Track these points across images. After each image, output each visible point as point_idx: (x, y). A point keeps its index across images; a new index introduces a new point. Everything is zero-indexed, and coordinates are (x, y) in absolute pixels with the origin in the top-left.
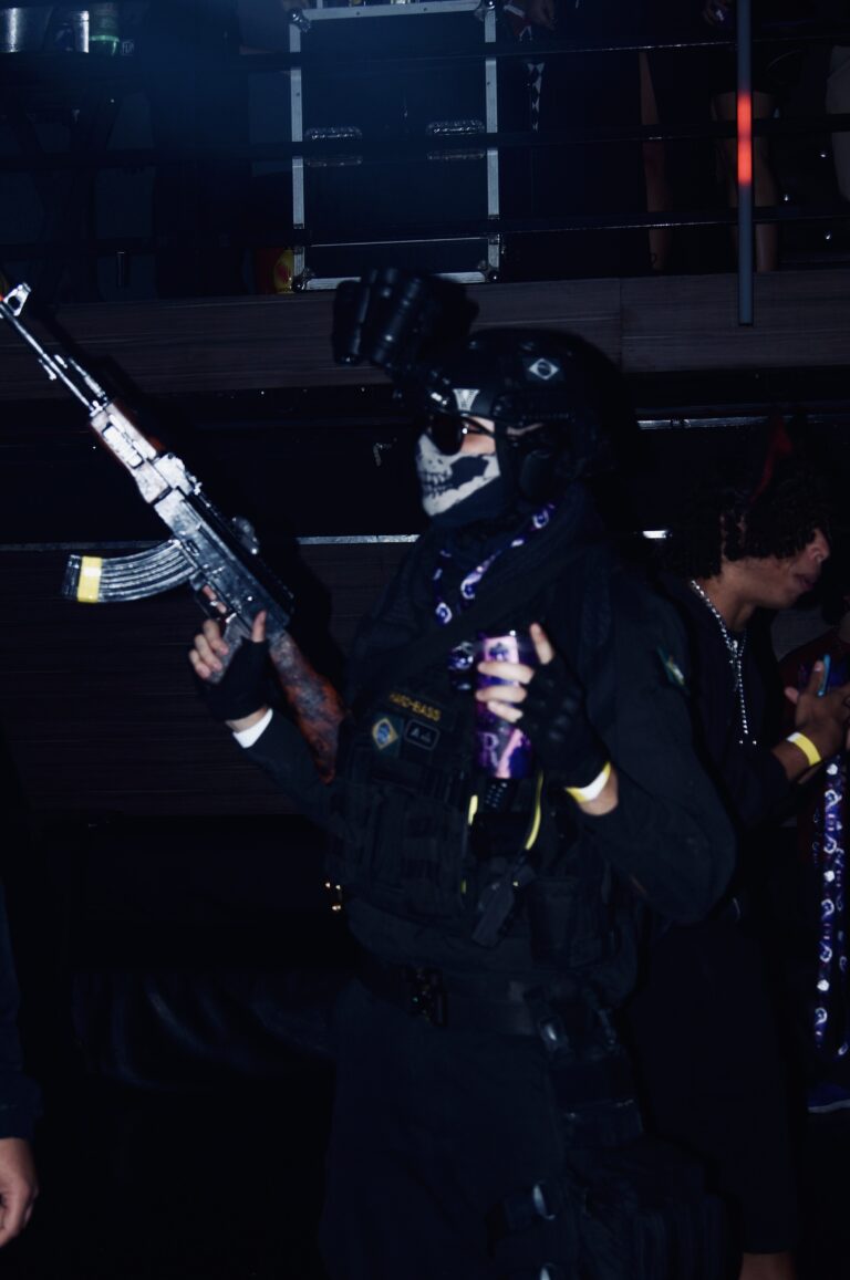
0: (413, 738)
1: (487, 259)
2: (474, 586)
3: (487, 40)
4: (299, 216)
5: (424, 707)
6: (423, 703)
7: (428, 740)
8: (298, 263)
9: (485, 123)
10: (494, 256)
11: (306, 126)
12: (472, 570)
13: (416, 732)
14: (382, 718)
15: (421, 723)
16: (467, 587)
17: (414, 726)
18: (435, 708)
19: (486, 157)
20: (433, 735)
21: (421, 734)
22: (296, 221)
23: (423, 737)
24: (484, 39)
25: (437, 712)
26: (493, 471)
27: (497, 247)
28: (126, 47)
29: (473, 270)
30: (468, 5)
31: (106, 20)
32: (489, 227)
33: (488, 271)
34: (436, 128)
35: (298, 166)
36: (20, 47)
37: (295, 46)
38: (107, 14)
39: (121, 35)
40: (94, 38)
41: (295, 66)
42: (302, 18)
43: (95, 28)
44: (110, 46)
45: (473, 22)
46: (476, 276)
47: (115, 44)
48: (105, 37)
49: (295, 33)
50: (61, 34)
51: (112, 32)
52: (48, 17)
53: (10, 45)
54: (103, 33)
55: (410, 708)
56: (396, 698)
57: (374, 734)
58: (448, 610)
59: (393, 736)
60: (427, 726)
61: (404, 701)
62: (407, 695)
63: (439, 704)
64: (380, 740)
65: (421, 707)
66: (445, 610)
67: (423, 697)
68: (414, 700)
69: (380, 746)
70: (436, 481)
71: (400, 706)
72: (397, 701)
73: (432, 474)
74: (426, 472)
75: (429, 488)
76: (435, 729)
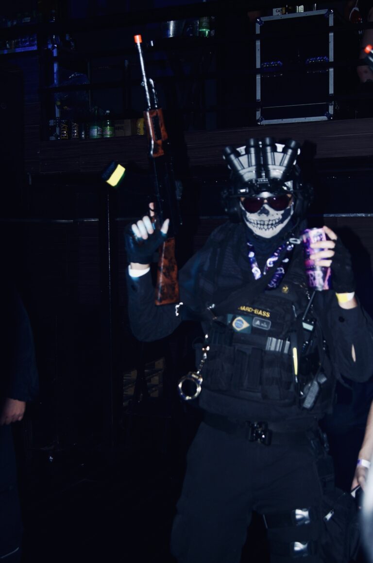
1: (328, 111)
3: (330, 25)
4: (258, 97)
6: (259, 309)
7: (266, 326)
8: (258, 114)
9: (328, 58)
10: (331, 110)
11: (262, 62)
13: (258, 323)
14: (238, 317)
15: (260, 319)
18: (267, 311)
19: (329, 71)
20: (268, 324)
22: (257, 99)
23: (262, 325)
24: (329, 25)
26: (292, 212)
27: (333, 106)
28: (213, 33)
29: (323, 115)
30: (323, 12)
31: (204, 24)
32: (330, 99)
33: (329, 116)
34: (311, 61)
35: (258, 77)
36: (173, 34)
37: (258, 31)
38: (205, 20)
39: (210, 28)
40: (200, 30)
41: (258, 39)
42: (260, 20)
43: (201, 26)
44: (205, 33)
45: (325, 18)
46: (324, 118)
47: (207, 32)
48: (204, 30)
49: (258, 26)
50: (188, 29)
51: (206, 28)
52: (184, 23)
53: (170, 34)
54: (203, 28)
55: (253, 312)
56: (243, 308)
57: (234, 325)
58: (259, 270)
59: (246, 325)
60: (263, 319)
61: (249, 309)
62: (250, 307)
63: (268, 309)
64: (238, 327)
65: (259, 312)
66: (256, 270)
67: (260, 307)
68: (254, 309)
69: (238, 329)
70: (274, 222)
71: (247, 312)
72: (245, 310)
73: (272, 221)
74: (270, 220)
75: (270, 226)
76: (268, 321)
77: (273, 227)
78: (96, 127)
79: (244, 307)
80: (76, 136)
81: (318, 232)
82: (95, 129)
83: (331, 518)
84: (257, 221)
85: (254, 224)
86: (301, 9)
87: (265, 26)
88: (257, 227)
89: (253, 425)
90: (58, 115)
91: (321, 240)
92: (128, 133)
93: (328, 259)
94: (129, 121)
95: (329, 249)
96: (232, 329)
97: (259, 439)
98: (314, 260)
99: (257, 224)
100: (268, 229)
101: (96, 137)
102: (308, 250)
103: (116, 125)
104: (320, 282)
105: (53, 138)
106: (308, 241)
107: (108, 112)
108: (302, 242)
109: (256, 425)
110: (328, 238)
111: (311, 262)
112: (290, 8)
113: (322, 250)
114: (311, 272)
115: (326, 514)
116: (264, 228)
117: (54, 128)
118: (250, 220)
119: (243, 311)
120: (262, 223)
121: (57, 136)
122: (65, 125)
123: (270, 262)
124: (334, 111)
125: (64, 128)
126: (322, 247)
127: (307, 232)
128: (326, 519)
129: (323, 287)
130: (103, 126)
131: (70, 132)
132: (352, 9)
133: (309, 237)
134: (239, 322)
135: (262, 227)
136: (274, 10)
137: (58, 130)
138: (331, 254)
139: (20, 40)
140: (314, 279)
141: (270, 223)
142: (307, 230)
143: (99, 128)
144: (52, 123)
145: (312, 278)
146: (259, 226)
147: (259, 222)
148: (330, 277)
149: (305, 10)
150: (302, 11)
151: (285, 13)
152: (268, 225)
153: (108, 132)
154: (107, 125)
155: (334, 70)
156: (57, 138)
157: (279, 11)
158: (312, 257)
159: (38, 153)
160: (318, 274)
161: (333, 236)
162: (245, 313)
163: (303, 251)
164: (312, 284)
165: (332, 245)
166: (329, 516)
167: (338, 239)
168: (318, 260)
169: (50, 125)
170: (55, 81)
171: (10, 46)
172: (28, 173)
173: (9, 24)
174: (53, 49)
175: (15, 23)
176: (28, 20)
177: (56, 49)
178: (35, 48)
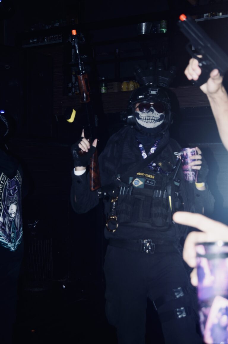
7: (152, 183)
13: (148, 182)
15: (149, 179)
17: (147, 180)
20: (153, 182)
23: (150, 183)
26: (164, 119)
31: (163, 26)
36: (145, 33)
38: (164, 24)
39: (167, 29)
40: (161, 30)
43: (161, 28)
44: (164, 31)
47: (165, 31)
48: (164, 30)
50: (154, 30)
51: (165, 28)
52: (151, 26)
53: (143, 33)
54: (163, 28)
55: (145, 176)
57: (133, 183)
58: (146, 155)
59: (141, 183)
60: (151, 180)
61: (142, 174)
62: (142, 173)
63: (153, 174)
65: (148, 175)
66: (144, 155)
67: (149, 173)
68: (145, 174)
69: (136, 186)
70: (155, 119)
71: (141, 175)
72: (140, 174)
73: (155, 117)
74: (153, 117)
75: (153, 121)
76: (154, 180)
77: (155, 121)
79: (139, 173)
84: (146, 117)
85: (143, 120)
86: (220, 14)
88: (145, 122)
90: (74, 80)
92: (116, 91)
96: (132, 186)
97: (147, 250)
99: (146, 119)
100: (152, 122)
103: (108, 86)
104: (193, 178)
105: (70, 94)
107: (103, 78)
109: (145, 242)
112: (214, 14)
116: (149, 122)
117: (71, 88)
118: (141, 118)
119: (139, 175)
120: (149, 118)
123: (152, 150)
134: (136, 182)
135: (148, 121)
136: (205, 15)
137: (73, 89)
140: (190, 176)
141: (154, 118)
146: (146, 120)
147: (147, 118)
149: (222, 15)
151: (211, 17)
152: (152, 119)
153: (103, 91)
154: (103, 86)
156: (73, 94)
159: (62, 103)
161: (200, 152)
162: (140, 176)
164: (189, 179)
169: (69, 86)
170: (72, 60)
171: (47, 40)
172: (55, 115)
173: (47, 28)
174: (71, 42)
175: (50, 27)
176: (57, 24)
177: (73, 41)
178: (61, 41)
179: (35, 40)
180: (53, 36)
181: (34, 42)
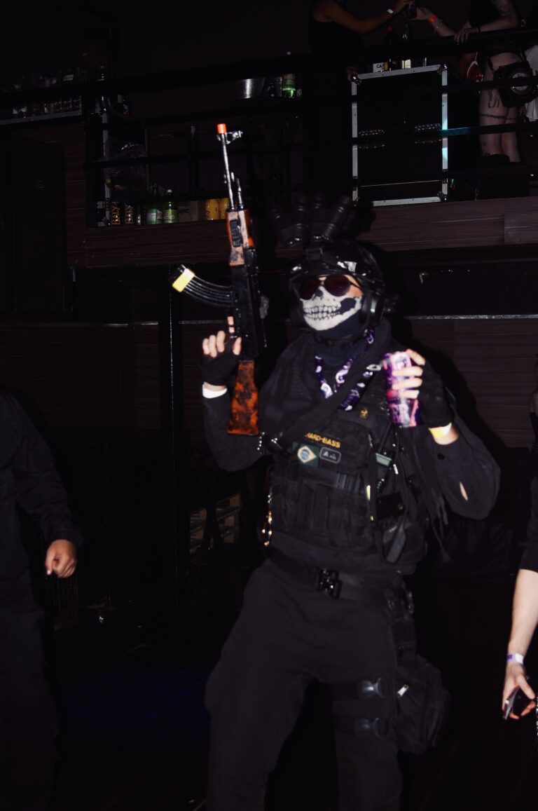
0: (325, 457)
1: (441, 191)
2: (344, 377)
3: (443, 85)
4: (355, 173)
5: (330, 440)
6: (328, 438)
7: (335, 458)
8: (355, 195)
9: (441, 126)
10: (445, 190)
11: (359, 130)
12: (341, 368)
13: (326, 454)
14: (304, 446)
15: (329, 449)
16: (339, 377)
17: (325, 451)
18: (337, 441)
19: (442, 141)
20: (337, 455)
21: (329, 455)
23: (331, 456)
24: (441, 84)
25: (337, 443)
26: (358, 306)
27: (446, 185)
28: (299, 93)
29: (434, 195)
30: (434, 68)
31: (289, 82)
32: (444, 175)
33: (442, 196)
34: (419, 128)
35: (355, 149)
36: (250, 95)
37: (354, 92)
38: (290, 78)
39: (296, 86)
40: (284, 89)
41: (354, 101)
42: (357, 78)
43: (284, 85)
44: (290, 93)
45: (436, 76)
46: (437, 199)
47: (292, 92)
48: (289, 89)
49: (354, 86)
50: (269, 88)
51: (291, 86)
52: (263, 81)
53: (246, 95)
54: (287, 86)
55: (321, 441)
56: (310, 436)
57: (299, 455)
58: (329, 388)
59: (311, 456)
60: (333, 451)
61: (316, 438)
62: (317, 434)
63: (338, 439)
64: (303, 458)
65: (328, 440)
66: (326, 388)
67: (328, 435)
68: (322, 437)
69: (304, 461)
70: (330, 311)
71: (314, 440)
73: (328, 307)
76: (338, 452)
77: (329, 315)
78: (155, 210)
79: (311, 434)
80: (131, 221)
81: (401, 357)
82: (153, 212)
83: (405, 694)
85: (309, 315)
86: (407, 64)
87: (363, 85)
88: (311, 318)
89: (322, 571)
90: (107, 195)
91: (405, 366)
92: (195, 218)
93: (414, 389)
94: (196, 202)
95: (416, 377)
96: (297, 460)
97: (326, 590)
98: (397, 391)
100: (323, 318)
101: (155, 223)
102: (390, 379)
103: (180, 208)
104: (406, 418)
105: (101, 224)
106: (390, 368)
107: (169, 191)
108: (383, 368)
109: (325, 572)
110: (414, 364)
111: (393, 393)
112: (394, 63)
113: (407, 378)
114: (394, 406)
115: (400, 688)
116: (318, 317)
117: (103, 211)
118: (308, 311)
119: (311, 439)
120: (316, 311)
121: (107, 222)
122: (116, 208)
124: (448, 191)
125: (115, 211)
126: (407, 375)
127: (388, 357)
128: (399, 695)
129: (409, 423)
130: (163, 210)
131: (123, 216)
132: (471, 63)
133: (390, 363)
134: (304, 452)
135: (317, 315)
136: (375, 65)
137: (107, 213)
138: (418, 383)
139: (70, 101)
140: (399, 414)
142: (388, 354)
143: (158, 212)
144: (100, 205)
145: (396, 413)
146: (314, 315)
147: (313, 311)
148: (417, 411)
149: (413, 65)
150: (409, 67)
151: (388, 70)
152: (323, 312)
153: (170, 216)
154: (168, 208)
155: (448, 140)
156: (107, 224)
157: (380, 66)
158: (395, 387)
159: (84, 242)
160: (403, 408)
161: (420, 360)
163: (384, 380)
164: (396, 420)
165: (419, 372)
166: (402, 691)
167: (426, 364)
168: (402, 390)
169: (98, 207)
170: (105, 154)
171: (49, 109)
172: (71, 268)
173: (48, 83)
174: (102, 114)
175: (55, 82)
176: (70, 78)
177: (105, 114)
178: (79, 113)
179: (24, 110)
180: (62, 103)
181: (21, 114)
